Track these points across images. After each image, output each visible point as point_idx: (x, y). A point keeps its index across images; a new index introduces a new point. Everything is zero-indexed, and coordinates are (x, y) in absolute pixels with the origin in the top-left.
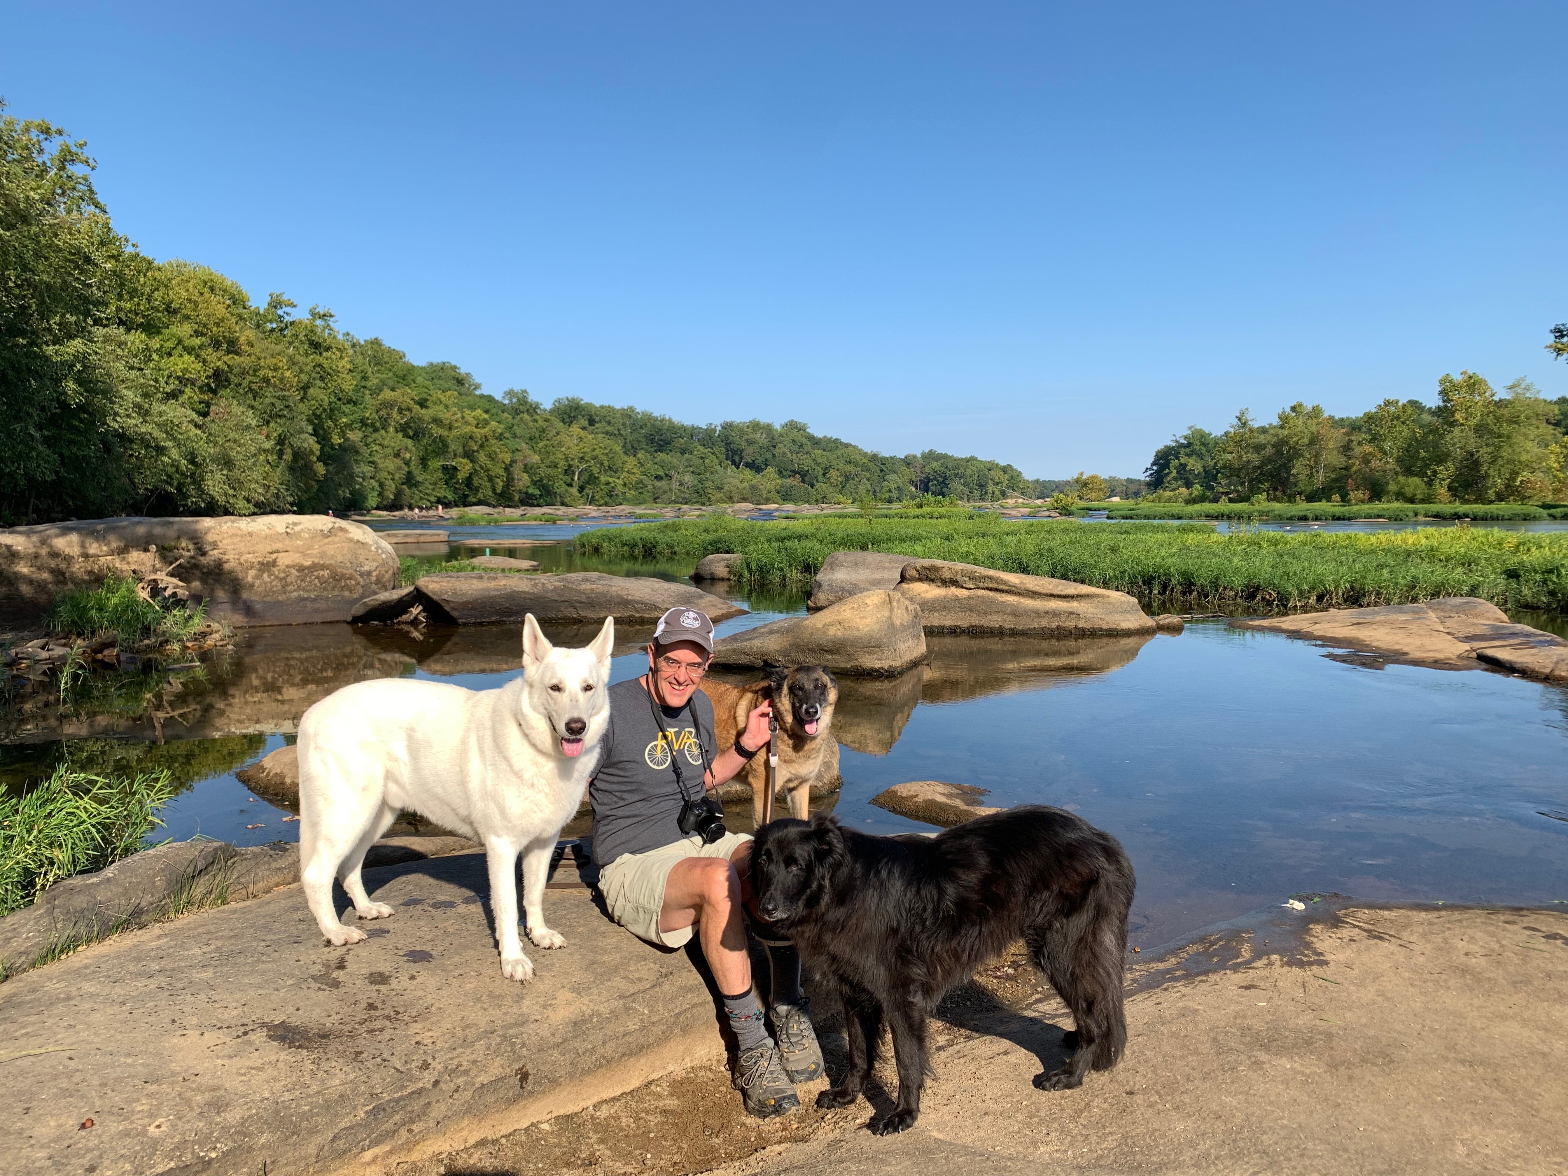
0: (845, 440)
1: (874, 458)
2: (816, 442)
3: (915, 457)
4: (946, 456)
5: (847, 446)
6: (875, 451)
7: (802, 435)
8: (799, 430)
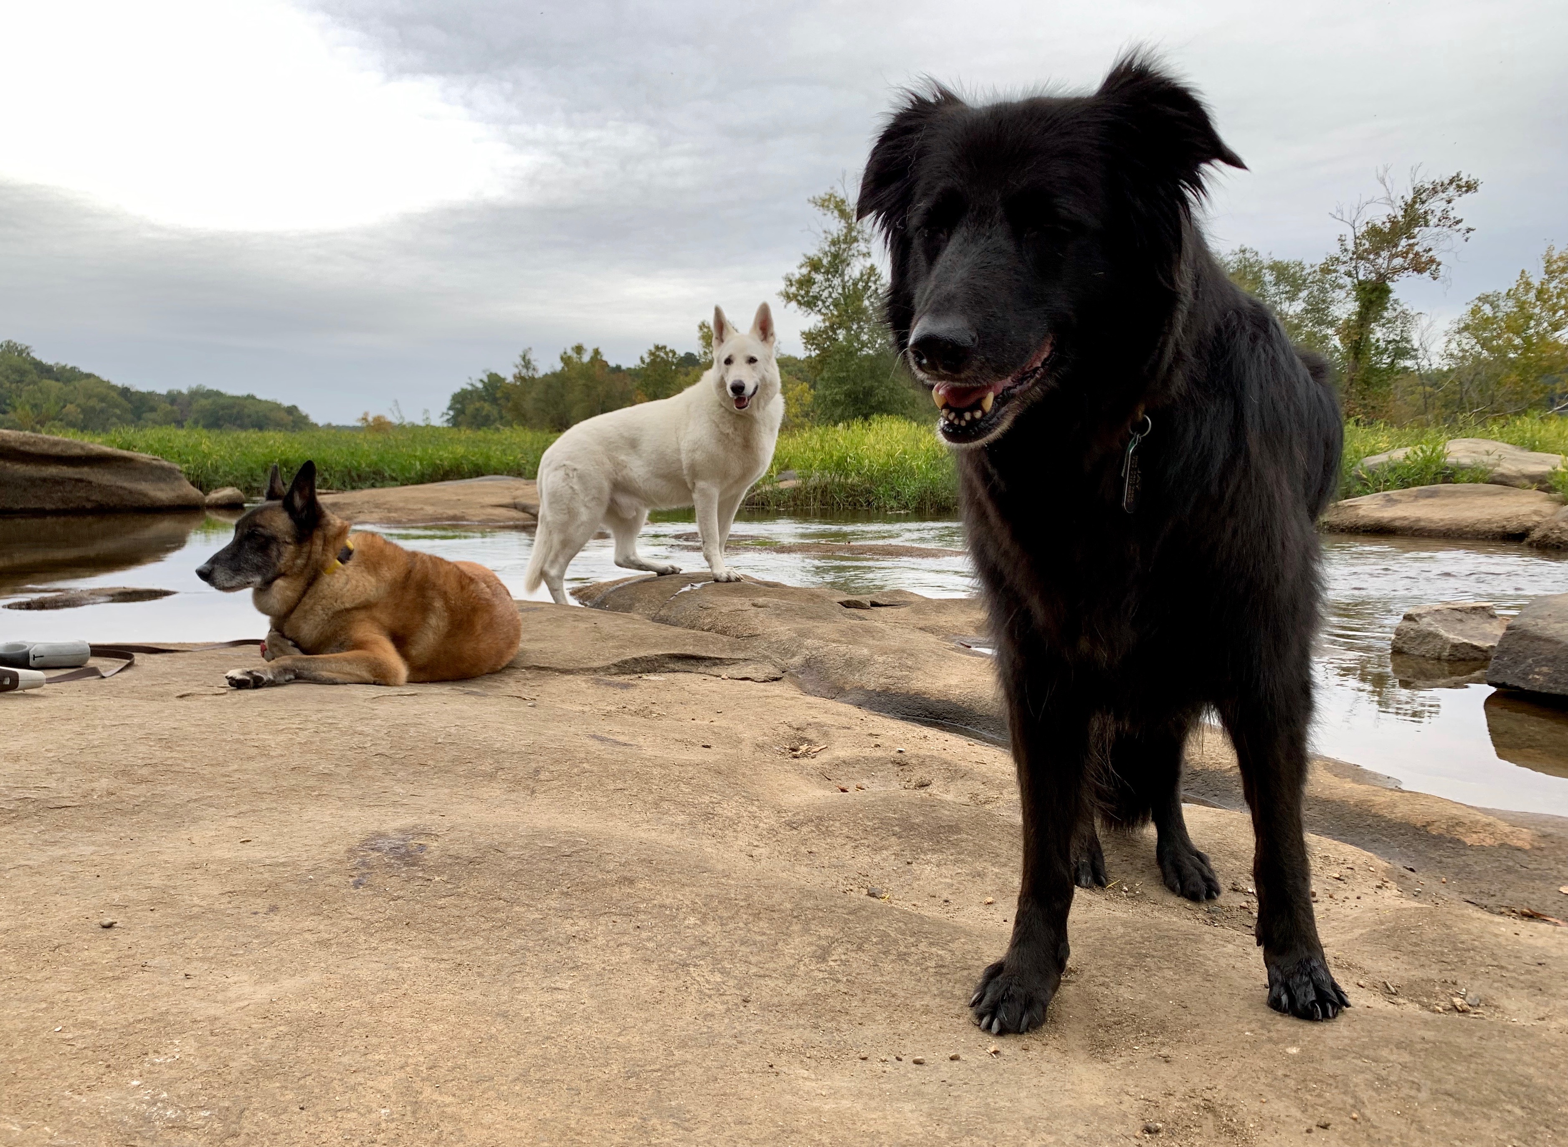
0: (85, 369)
1: (125, 392)
2: (45, 371)
3: (180, 393)
4: (218, 394)
5: (89, 376)
6: (127, 385)
7: (25, 360)
8: (20, 353)
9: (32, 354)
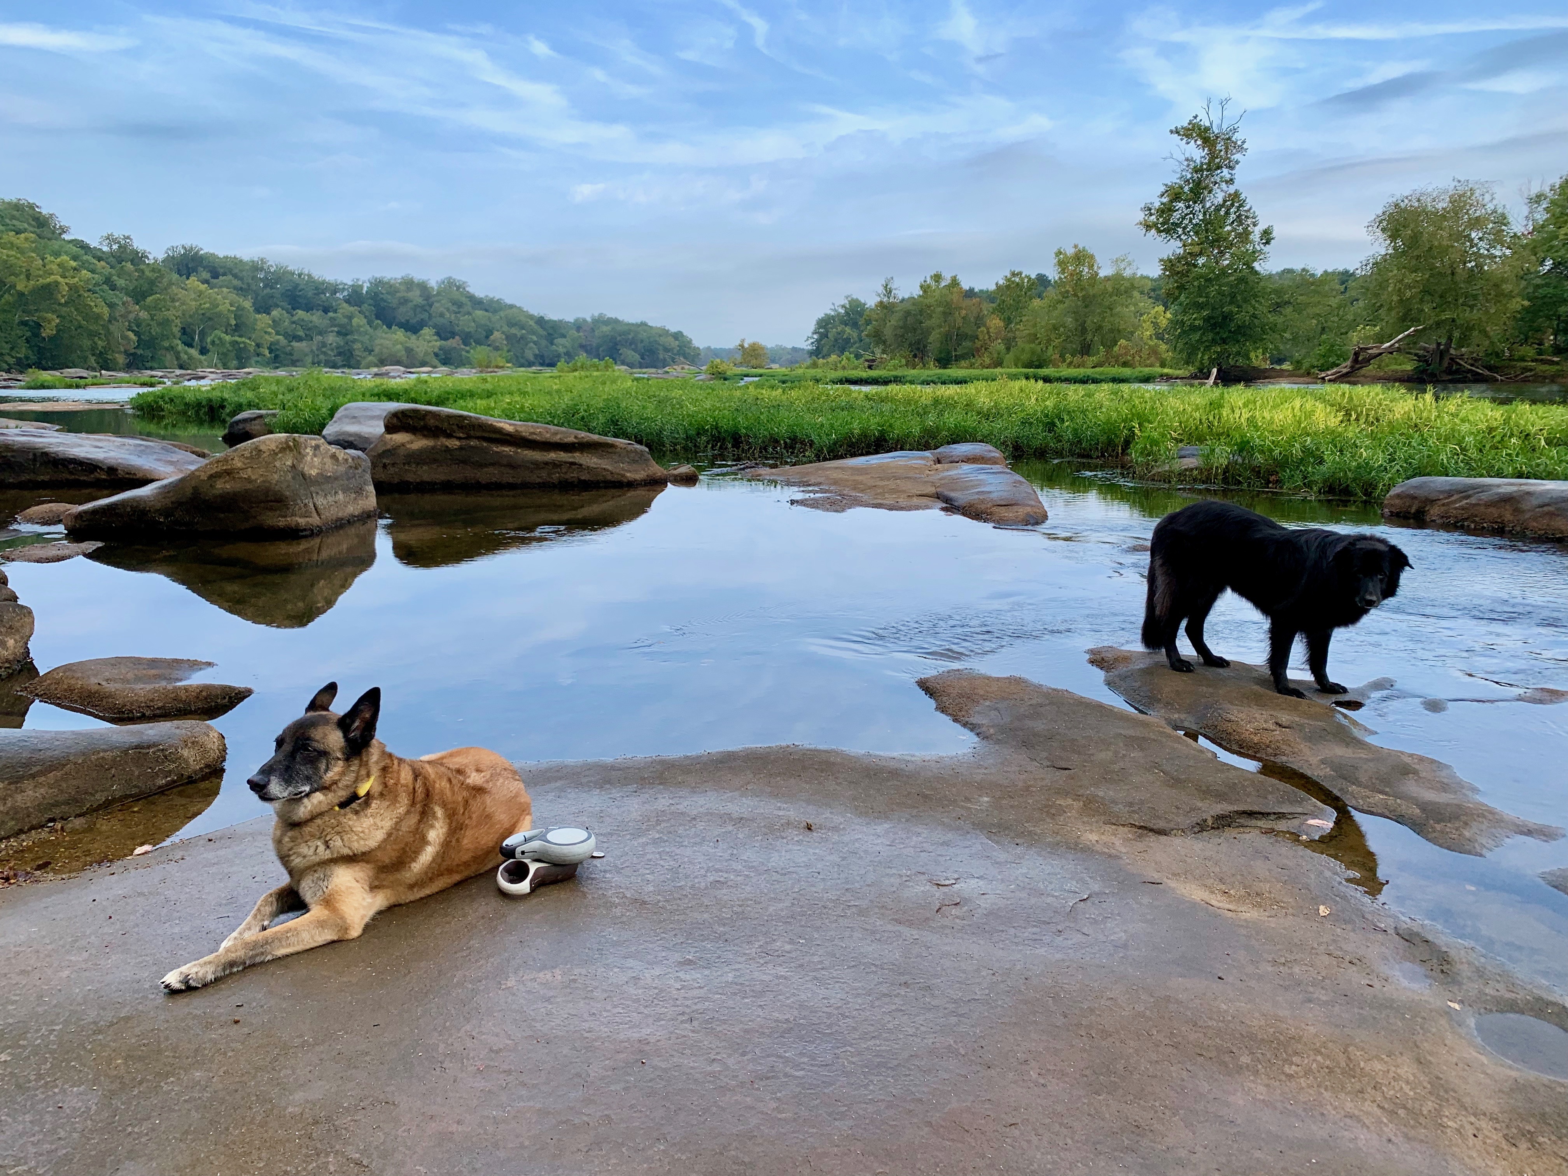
0: (509, 301)
2: (477, 303)
3: (585, 320)
4: (616, 321)
5: (512, 306)
6: (542, 314)
7: (461, 293)
8: (458, 288)
9: (467, 289)
